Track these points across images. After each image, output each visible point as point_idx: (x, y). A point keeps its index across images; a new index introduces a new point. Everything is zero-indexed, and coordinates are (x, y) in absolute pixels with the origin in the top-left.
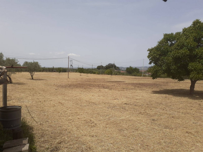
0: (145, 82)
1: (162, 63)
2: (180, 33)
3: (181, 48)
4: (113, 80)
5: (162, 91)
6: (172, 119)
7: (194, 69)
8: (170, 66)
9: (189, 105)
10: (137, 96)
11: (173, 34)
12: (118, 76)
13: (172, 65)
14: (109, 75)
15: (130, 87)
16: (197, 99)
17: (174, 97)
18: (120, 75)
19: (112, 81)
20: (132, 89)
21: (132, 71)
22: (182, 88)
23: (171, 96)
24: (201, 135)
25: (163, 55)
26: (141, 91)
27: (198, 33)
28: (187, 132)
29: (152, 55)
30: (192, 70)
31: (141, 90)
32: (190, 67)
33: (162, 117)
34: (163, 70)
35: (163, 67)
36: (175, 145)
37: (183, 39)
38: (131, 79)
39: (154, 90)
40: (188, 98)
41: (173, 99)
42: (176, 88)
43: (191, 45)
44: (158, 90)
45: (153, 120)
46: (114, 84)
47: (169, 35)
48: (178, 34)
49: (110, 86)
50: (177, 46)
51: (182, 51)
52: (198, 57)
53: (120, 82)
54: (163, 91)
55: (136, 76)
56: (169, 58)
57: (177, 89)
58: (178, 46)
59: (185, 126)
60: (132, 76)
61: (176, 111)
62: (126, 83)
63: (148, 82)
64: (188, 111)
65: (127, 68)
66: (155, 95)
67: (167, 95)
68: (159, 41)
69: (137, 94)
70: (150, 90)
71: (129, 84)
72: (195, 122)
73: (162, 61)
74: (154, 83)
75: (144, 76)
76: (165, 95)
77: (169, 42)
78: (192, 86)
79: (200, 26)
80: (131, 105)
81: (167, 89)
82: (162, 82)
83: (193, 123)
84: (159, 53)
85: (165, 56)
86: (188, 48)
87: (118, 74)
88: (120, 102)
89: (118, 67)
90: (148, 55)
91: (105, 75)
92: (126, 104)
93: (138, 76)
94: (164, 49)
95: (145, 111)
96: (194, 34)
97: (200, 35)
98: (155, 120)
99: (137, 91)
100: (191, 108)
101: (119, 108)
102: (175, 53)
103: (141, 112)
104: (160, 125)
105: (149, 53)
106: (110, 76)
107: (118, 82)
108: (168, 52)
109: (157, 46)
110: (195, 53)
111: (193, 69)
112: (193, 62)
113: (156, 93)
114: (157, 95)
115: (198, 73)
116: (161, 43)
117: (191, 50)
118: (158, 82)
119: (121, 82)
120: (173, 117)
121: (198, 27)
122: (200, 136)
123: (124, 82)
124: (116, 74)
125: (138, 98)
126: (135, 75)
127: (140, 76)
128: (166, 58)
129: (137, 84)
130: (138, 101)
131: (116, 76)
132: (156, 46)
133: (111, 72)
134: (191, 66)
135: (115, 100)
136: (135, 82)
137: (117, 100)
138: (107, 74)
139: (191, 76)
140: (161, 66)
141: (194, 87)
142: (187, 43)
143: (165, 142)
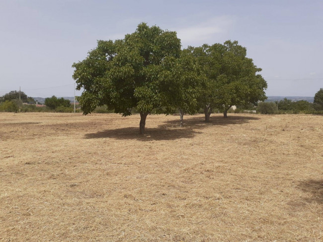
0: (78, 121)
1: (97, 87)
2: (122, 41)
3: (123, 64)
4: (16, 122)
5: (101, 133)
6: (107, 177)
7: (143, 97)
8: (110, 92)
9: (136, 150)
10: (56, 146)
11: (112, 42)
12: (30, 113)
13: (113, 91)
14: (11, 112)
15: (47, 131)
16: (148, 139)
17: (117, 140)
18: (33, 111)
19: (14, 124)
20: (50, 135)
21: (55, 105)
22: (130, 126)
23: (113, 140)
24: (145, 196)
25: (98, 75)
26: (66, 137)
27: (145, 44)
28: (125, 196)
29: (80, 75)
30: (140, 99)
31: (67, 135)
32: (136, 94)
33: (89, 177)
34: (100, 99)
35: (99, 95)
36: (94, 230)
37: (125, 50)
38: (53, 118)
39: (88, 133)
40: (137, 140)
41: (115, 144)
42: (122, 127)
43: (136, 60)
44: (95, 132)
45: (72, 186)
46: (15, 129)
47: (106, 42)
48: (119, 42)
49: (6, 133)
50: (117, 61)
51: (124, 69)
52: (147, 79)
53: (31, 123)
54: (103, 132)
55: (64, 112)
56: (107, 80)
57: (123, 129)
58: (119, 60)
59: (124, 186)
60: (57, 112)
61: (115, 163)
62: (42, 124)
63: (82, 121)
64: (134, 159)
65: (47, 100)
66: (88, 140)
67: (108, 139)
68: (91, 51)
69: (56, 143)
70: (82, 134)
71: (48, 126)
72: (140, 175)
73: (97, 84)
74: (91, 121)
75: (76, 112)
76: (104, 139)
77: (107, 54)
78: (143, 122)
79: (148, 33)
80: (39, 163)
81: (110, 129)
82: (103, 119)
83: (137, 178)
84: (91, 70)
85: (102, 77)
86: (132, 65)
87: (29, 109)
88: (16, 162)
89: (31, 98)
90: (73, 74)
91: (3, 113)
92: (29, 164)
93: (68, 112)
94: (99, 64)
95: (62, 172)
96: (140, 45)
97: (148, 47)
98: (75, 185)
99: (59, 137)
100: (139, 154)
101: (9, 174)
102: (115, 72)
103: (53, 175)
104: (83, 193)
105: (76, 71)
106: (12, 114)
107: (27, 123)
108: (105, 70)
109: (88, 60)
110: (142, 72)
111: (140, 96)
112: (140, 86)
113: (91, 138)
114: (92, 140)
115: (148, 103)
116: (93, 54)
117: (137, 68)
118: (98, 119)
119: (34, 123)
120: (108, 174)
121: (145, 34)
122: (144, 198)
123: (38, 123)
124: (26, 111)
125: (57, 149)
126: (61, 111)
127: (71, 112)
128: (102, 79)
129: (61, 125)
130: (54, 155)
131: (26, 113)
132: (85, 59)
133: (14, 106)
134: (138, 91)
135: (8, 160)
136: (59, 122)
137: (12, 158)
138: (6, 111)
139: (138, 107)
140: (96, 92)
141: (144, 124)
142: (131, 57)
143: (76, 230)
